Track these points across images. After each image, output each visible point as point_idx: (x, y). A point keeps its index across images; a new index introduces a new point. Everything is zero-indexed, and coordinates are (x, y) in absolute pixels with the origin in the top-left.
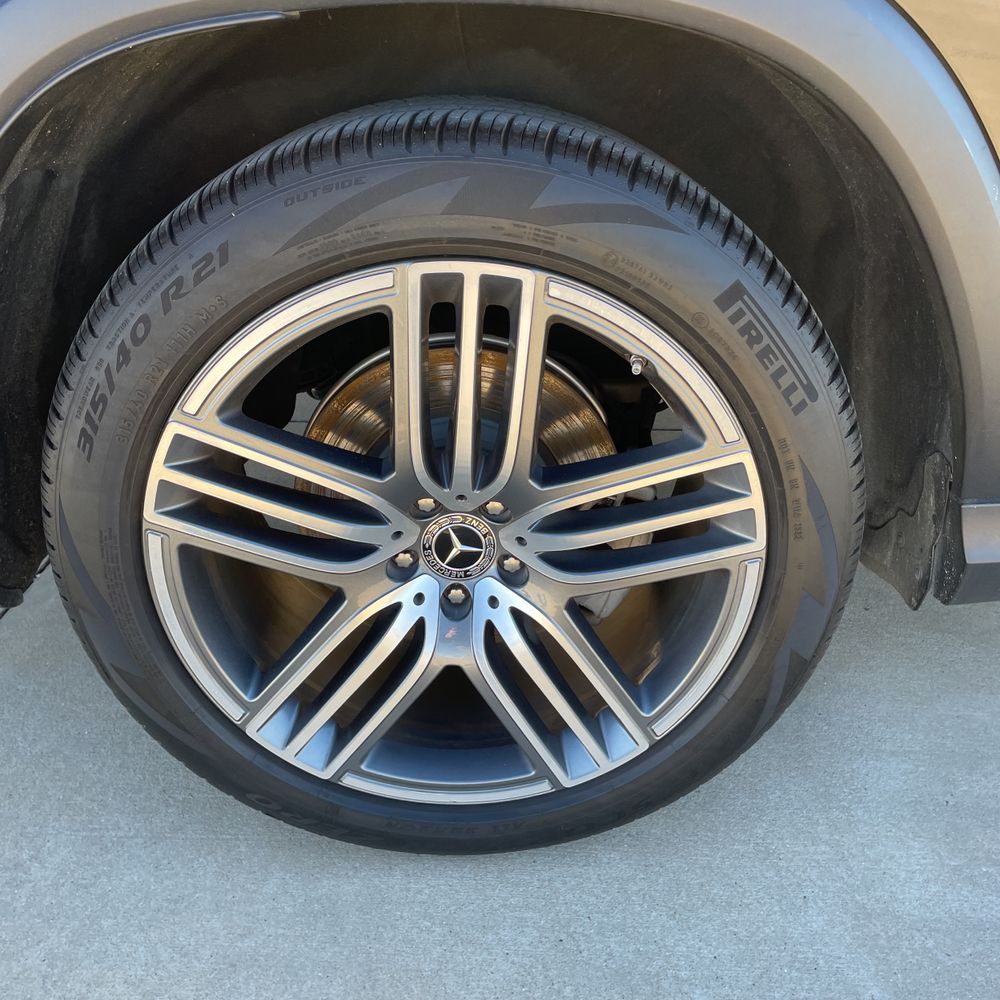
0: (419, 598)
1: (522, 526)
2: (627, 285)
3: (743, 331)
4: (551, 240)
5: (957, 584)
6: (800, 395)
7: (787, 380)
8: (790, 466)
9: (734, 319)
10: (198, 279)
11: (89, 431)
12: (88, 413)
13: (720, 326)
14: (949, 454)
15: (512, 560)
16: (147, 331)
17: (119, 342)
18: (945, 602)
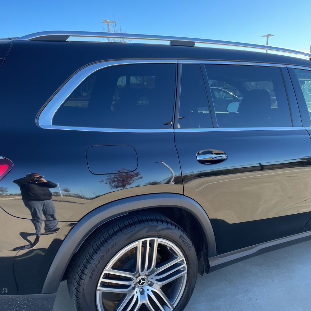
0: (137, 292)
1: (153, 276)
2: (168, 238)
3: (182, 241)
4: (159, 234)
5: (209, 270)
6: (190, 248)
7: (188, 246)
8: (189, 258)
9: (181, 240)
10: (112, 248)
11: (92, 276)
12: (92, 273)
13: (180, 241)
14: (205, 251)
15: (150, 282)
16: (103, 258)
17: (98, 260)
18: (207, 273)
